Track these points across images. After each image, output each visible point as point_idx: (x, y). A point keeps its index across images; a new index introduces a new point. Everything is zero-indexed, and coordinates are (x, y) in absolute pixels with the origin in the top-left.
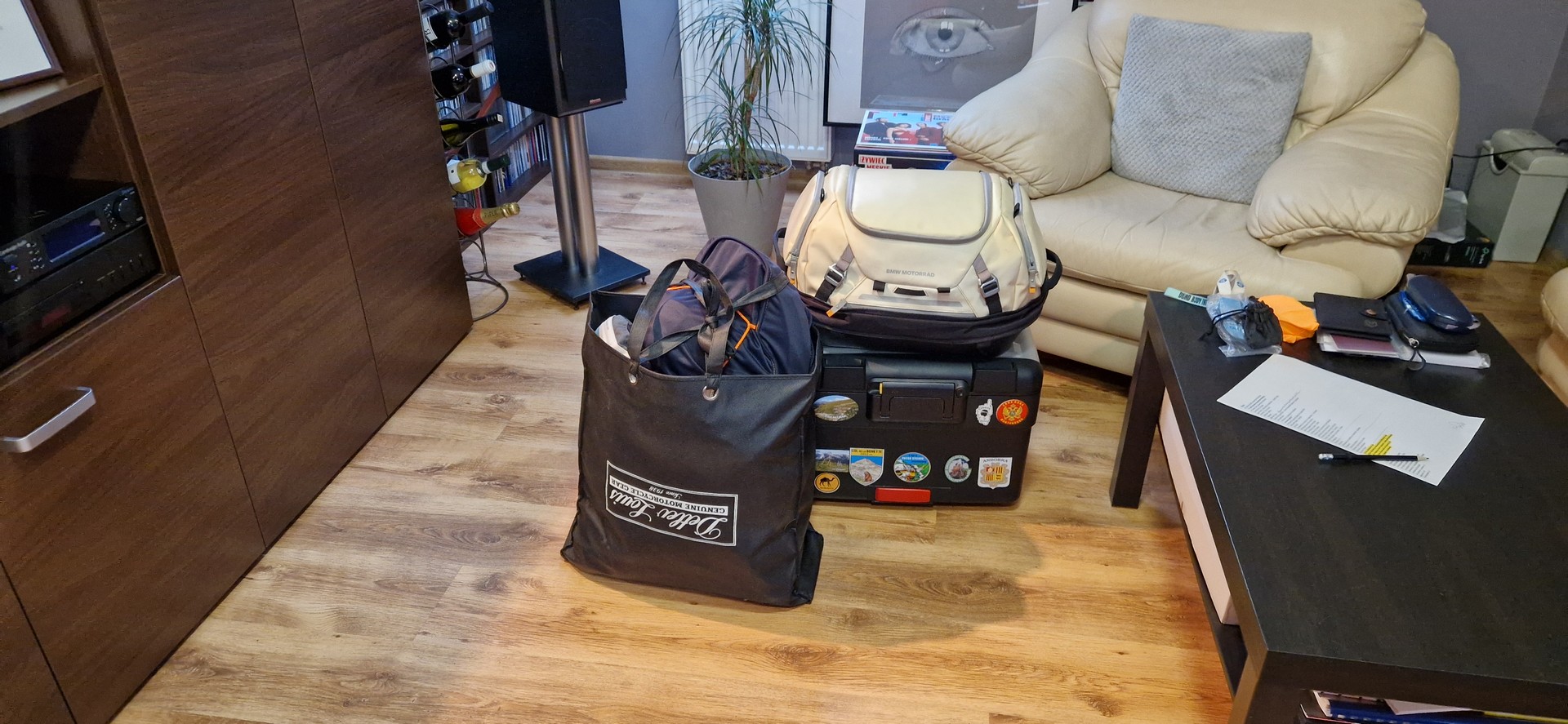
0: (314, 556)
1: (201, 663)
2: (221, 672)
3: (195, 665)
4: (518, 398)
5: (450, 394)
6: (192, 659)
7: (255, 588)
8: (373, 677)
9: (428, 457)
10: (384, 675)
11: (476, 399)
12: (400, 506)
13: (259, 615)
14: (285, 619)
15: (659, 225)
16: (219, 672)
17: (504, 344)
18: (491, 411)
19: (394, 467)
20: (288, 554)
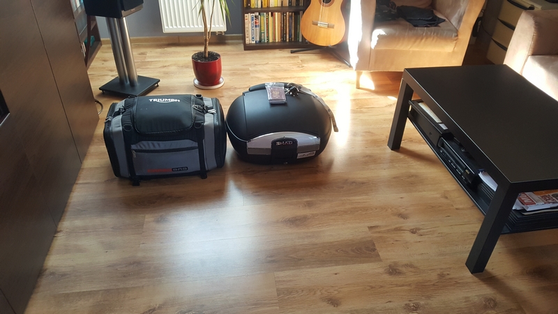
0: (78, 223)
1: (53, 274)
2: (64, 275)
3: (51, 275)
6: (47, 272)
7: (60, 240)
8: (130, 264)
10: (134, 263)
13: (67, 250)
14: (80, 250)
15: (160, 65)
16: (62, 276)
20: (66, 224)
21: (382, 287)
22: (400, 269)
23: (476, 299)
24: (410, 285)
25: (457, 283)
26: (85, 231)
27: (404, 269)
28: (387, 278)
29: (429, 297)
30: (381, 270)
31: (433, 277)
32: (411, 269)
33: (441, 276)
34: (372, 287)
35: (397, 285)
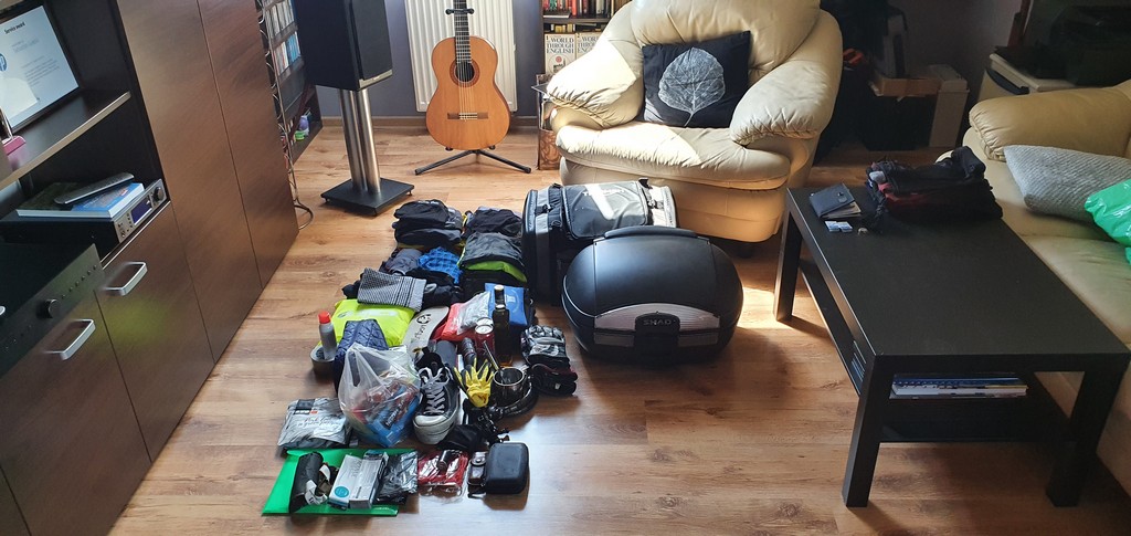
0: (242, 366)
1: (199, 423)
2: (212, 425)
4: (341, 272)
5: (296, 274)
6: (192, 420)
7: (215, 385)
9: (294, 310)
11: (314, 275)
12: (286, 337)
13: (221, 397)
14: (237, 398)
16: (210, 426)
17: (321, 243)
18: (325, 281)
19: (275, 317)
20: (226, 367)
21: (635, 474)
22: (671, 455)
23: (769, 504)
24: (677, 476)
25: (749, 481)
26: (250, 376)
27: (676, 457)
28: (648, 464)
29: (698, 493)
30: (644, 455)
31: (717, 469)
32: (685, 457)
33: (728, 470)
34: (621, 474)
35: (657, 475)
